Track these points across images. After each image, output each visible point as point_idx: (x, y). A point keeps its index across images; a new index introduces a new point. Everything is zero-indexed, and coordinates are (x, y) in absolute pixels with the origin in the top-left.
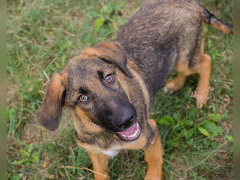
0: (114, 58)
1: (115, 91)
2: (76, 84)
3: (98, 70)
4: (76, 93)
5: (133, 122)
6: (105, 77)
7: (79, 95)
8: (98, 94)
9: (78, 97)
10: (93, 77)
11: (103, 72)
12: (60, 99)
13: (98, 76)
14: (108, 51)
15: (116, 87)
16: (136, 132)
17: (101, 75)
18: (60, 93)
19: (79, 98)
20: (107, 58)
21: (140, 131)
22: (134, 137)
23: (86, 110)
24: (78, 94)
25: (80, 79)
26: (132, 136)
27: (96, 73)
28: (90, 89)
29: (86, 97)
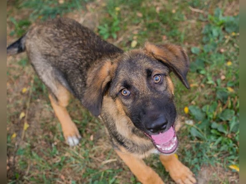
0: (173, 63)
1: (159, 92)
2: (122, 76)
4: (120, 84)
6: (152, 77)
7: (122, 88)
8: (141, 92)
9: (120, 90)
10: (141, 74)
12: (102, 88)
13: (145, 74)
14: (170, 54)
15: (162, 88)
16: (172, 146)
17: (149, 73)
18: (104, 82)
21: (176, 145)
22: (168, 151)
23: (124, 105)
24: (121, 86)
25: (127, 73)
26: (166, 149)
27: (144, 69)
28: (134, 84)
29: (128, 92)
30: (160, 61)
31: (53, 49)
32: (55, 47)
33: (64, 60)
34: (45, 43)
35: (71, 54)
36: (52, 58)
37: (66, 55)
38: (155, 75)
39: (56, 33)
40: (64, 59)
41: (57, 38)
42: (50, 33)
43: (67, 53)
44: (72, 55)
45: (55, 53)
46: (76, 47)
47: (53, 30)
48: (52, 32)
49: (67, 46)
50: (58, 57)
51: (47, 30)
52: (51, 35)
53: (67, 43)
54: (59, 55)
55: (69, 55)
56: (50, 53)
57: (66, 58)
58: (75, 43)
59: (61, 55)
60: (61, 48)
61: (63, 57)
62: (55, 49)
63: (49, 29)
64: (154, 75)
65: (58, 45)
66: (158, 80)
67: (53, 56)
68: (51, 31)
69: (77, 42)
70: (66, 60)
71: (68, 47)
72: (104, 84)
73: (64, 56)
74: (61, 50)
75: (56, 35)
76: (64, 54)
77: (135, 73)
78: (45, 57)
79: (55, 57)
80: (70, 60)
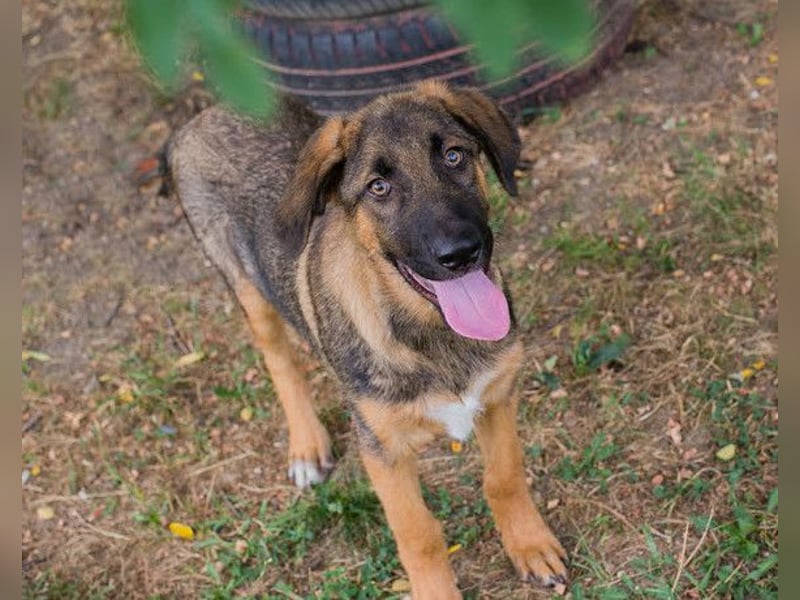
1: (458, 186)
3: (433, 131)
5: (475, 260)
6: (443, 151)
7: (373, 177)
8: (417, 182)
9: (367, 182)
10: (417, 142)
11: (444, 140)
13: (429, 144)
17: (436, 144)
19: (369, 186)
20: (469, 120)
24: (370, 173)
27: (425, 136)
28: (400, 166)
29: (387, 186)
30: (460, 120)
31: (226, 165)
32: (231, 161)
33: (249, 194)
34: (209, 148)
35: (265, 177)
36: (226, 189)
37: (253, 180)
38: (451, 149)
39: (234, 123)
40: (249, 191)
41: (238, 138)
42: (221, 125)
43: (256, 175)
44: (268, 180)
45: (231, 177)
46: (275, 158)
47: (228, 116)
48: (226, 123)
49: (256, 155)
50: (238, 185)
51: (214, 117)
52: (224, 129)
53: (257, 149)
54: (240, 182)
55: (260, 179)
56: (220, 178)
57: (254, 188)
58: (275, 148)
59: (244, 181)
60: (244, 162)
61: (247, 186)
62: (231, 166)
63: (221, 114)
64: (447, 148)
65: (238, 156)
66: (455, 160)
67: (226, 184)
68: (225, 119)
69: (281, 146)
70: (255, 191)
71: (260, 158)
72: (326, 166)
73: (250, 181)
74: (243, 167)
75: (234, 130)
76: (249, 178)
77: (403, 140)
78: (211, 186)
79: (231, 186)
80: (262, 191)
